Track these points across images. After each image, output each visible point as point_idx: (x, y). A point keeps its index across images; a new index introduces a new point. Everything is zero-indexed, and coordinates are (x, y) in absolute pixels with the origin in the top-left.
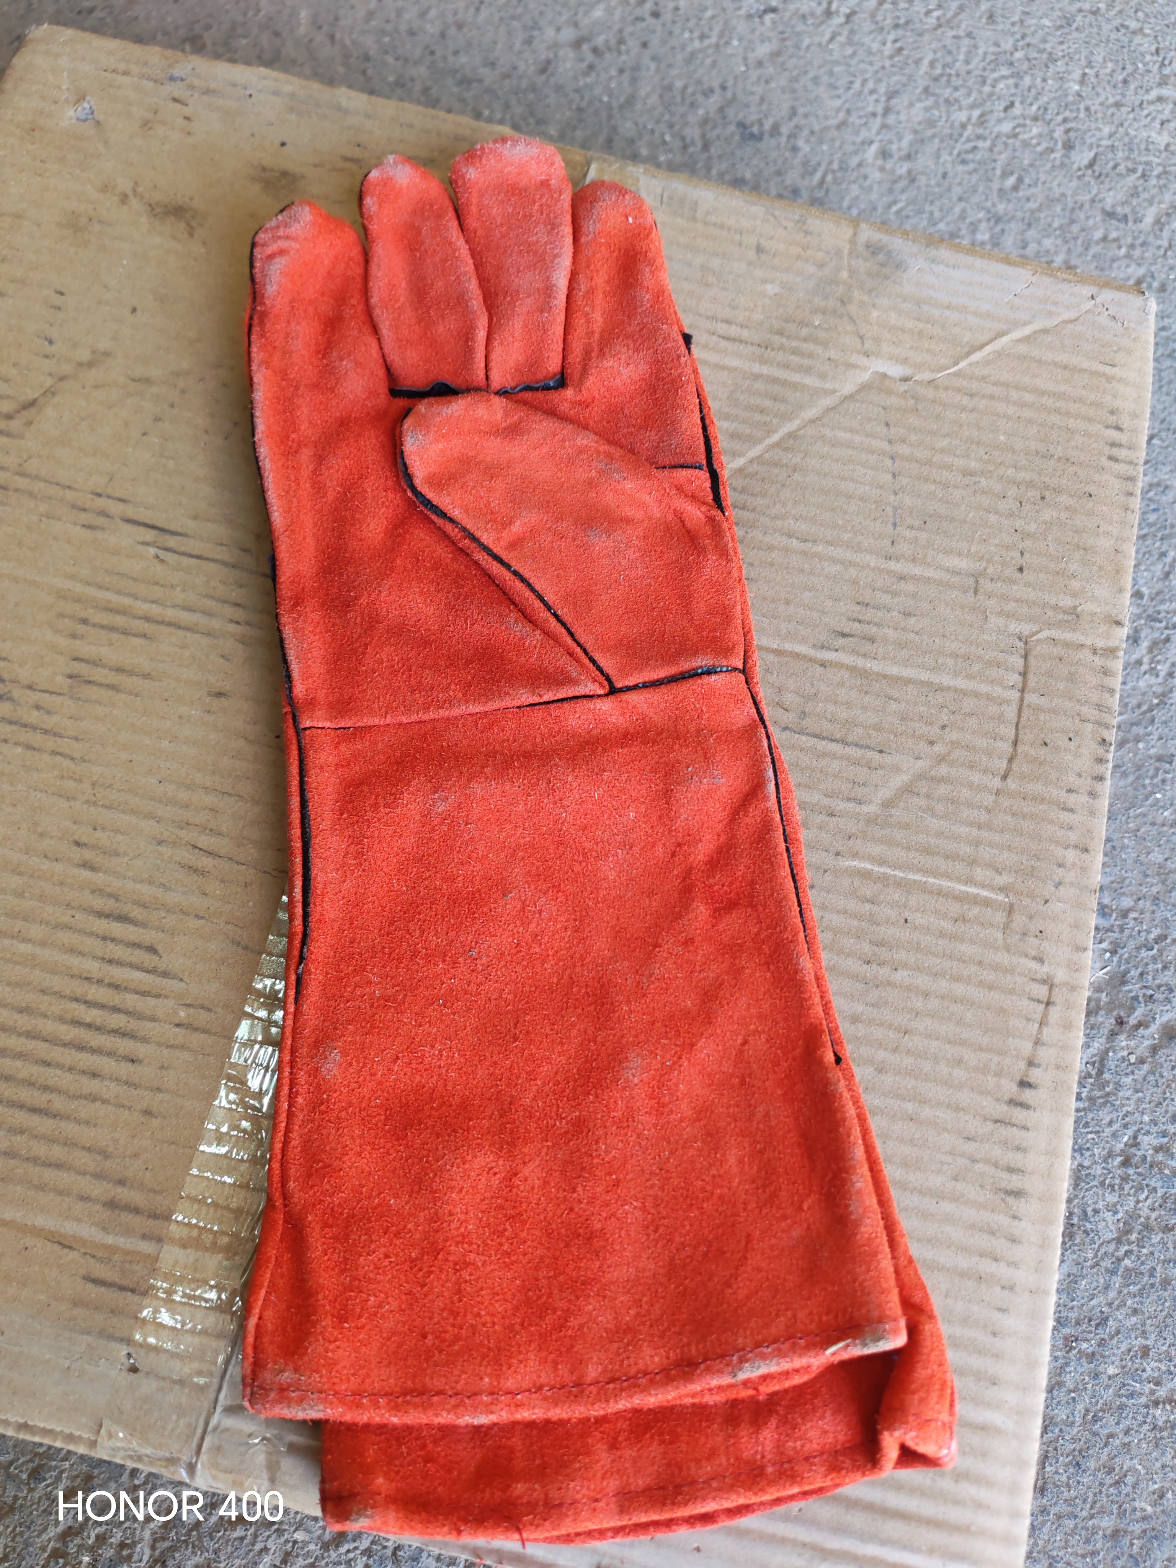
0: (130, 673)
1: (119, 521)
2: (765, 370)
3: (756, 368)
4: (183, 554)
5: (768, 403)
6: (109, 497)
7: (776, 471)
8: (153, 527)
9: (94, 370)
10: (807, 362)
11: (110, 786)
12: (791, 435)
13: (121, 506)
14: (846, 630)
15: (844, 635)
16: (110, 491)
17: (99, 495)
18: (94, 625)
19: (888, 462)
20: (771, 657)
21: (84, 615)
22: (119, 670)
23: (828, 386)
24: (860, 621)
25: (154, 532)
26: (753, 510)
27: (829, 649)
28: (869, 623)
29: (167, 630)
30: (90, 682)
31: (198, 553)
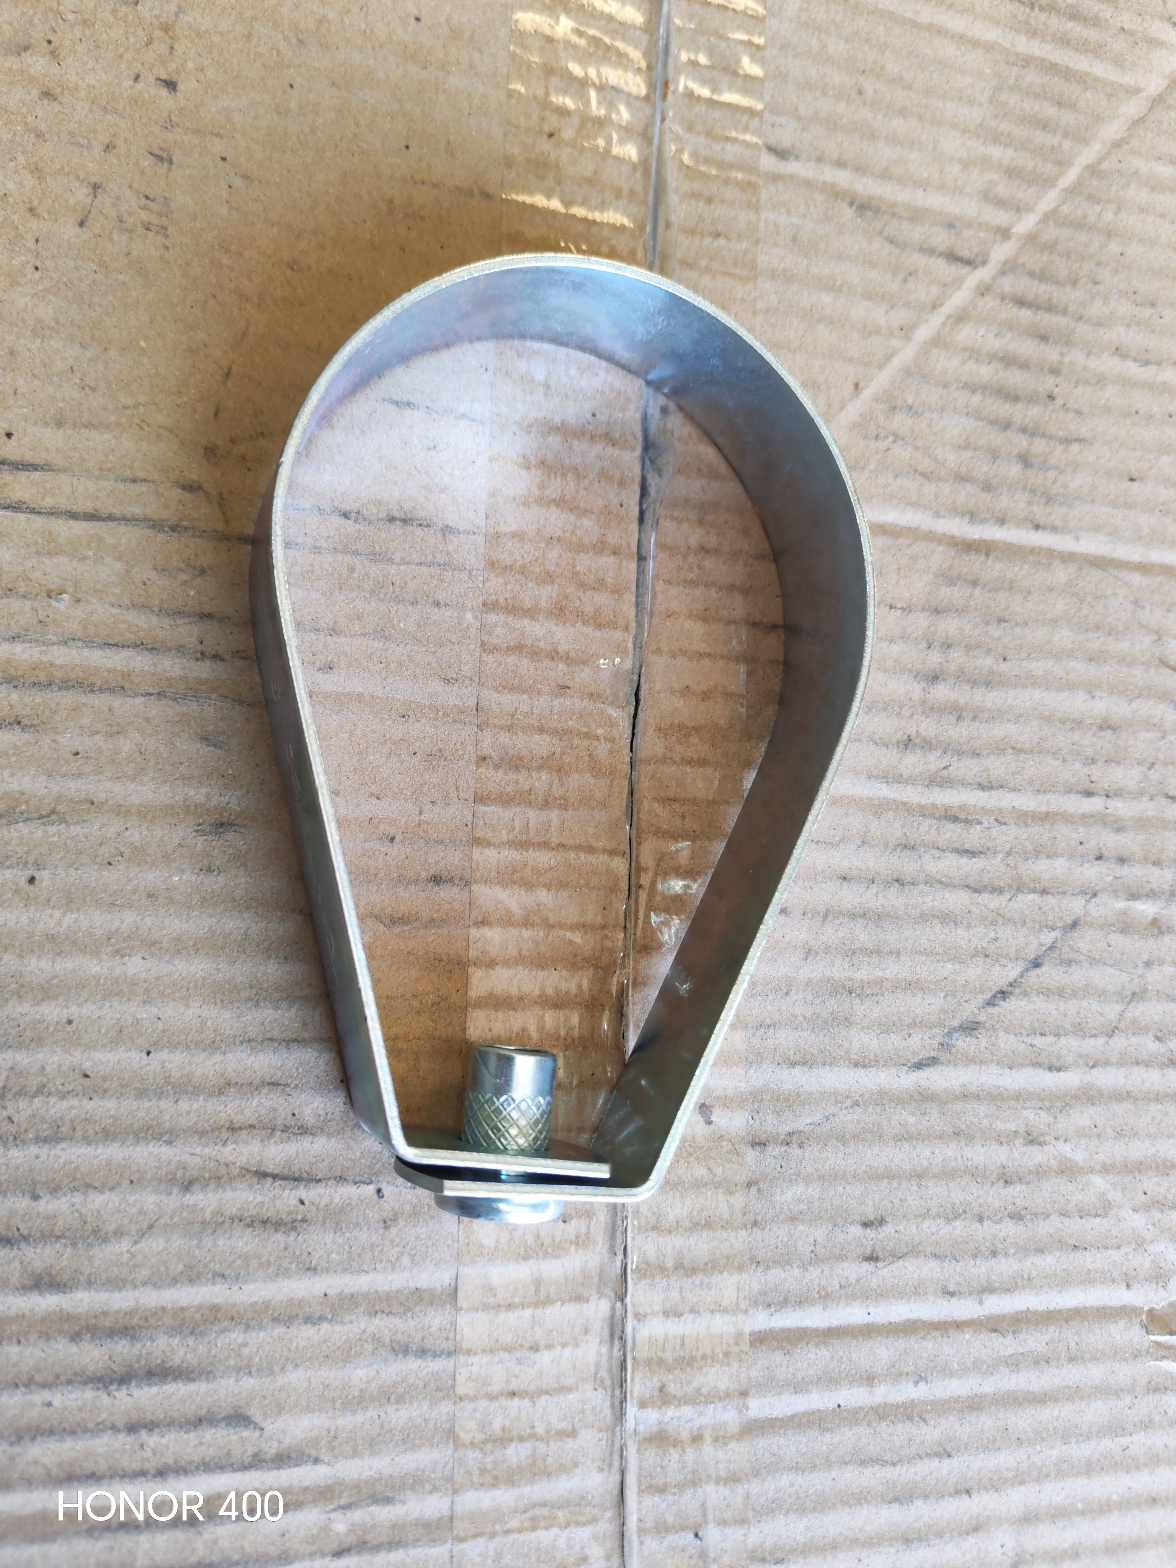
2: (1036, 48)
3: (1024, 45)
5: (1050, 111)
7: (1083, 237)
10: (1093, 34)
12: (1093, 170)
20: (1136, 579)
23: (1127, 79)
29: (68, 698)
31: (88, 506)
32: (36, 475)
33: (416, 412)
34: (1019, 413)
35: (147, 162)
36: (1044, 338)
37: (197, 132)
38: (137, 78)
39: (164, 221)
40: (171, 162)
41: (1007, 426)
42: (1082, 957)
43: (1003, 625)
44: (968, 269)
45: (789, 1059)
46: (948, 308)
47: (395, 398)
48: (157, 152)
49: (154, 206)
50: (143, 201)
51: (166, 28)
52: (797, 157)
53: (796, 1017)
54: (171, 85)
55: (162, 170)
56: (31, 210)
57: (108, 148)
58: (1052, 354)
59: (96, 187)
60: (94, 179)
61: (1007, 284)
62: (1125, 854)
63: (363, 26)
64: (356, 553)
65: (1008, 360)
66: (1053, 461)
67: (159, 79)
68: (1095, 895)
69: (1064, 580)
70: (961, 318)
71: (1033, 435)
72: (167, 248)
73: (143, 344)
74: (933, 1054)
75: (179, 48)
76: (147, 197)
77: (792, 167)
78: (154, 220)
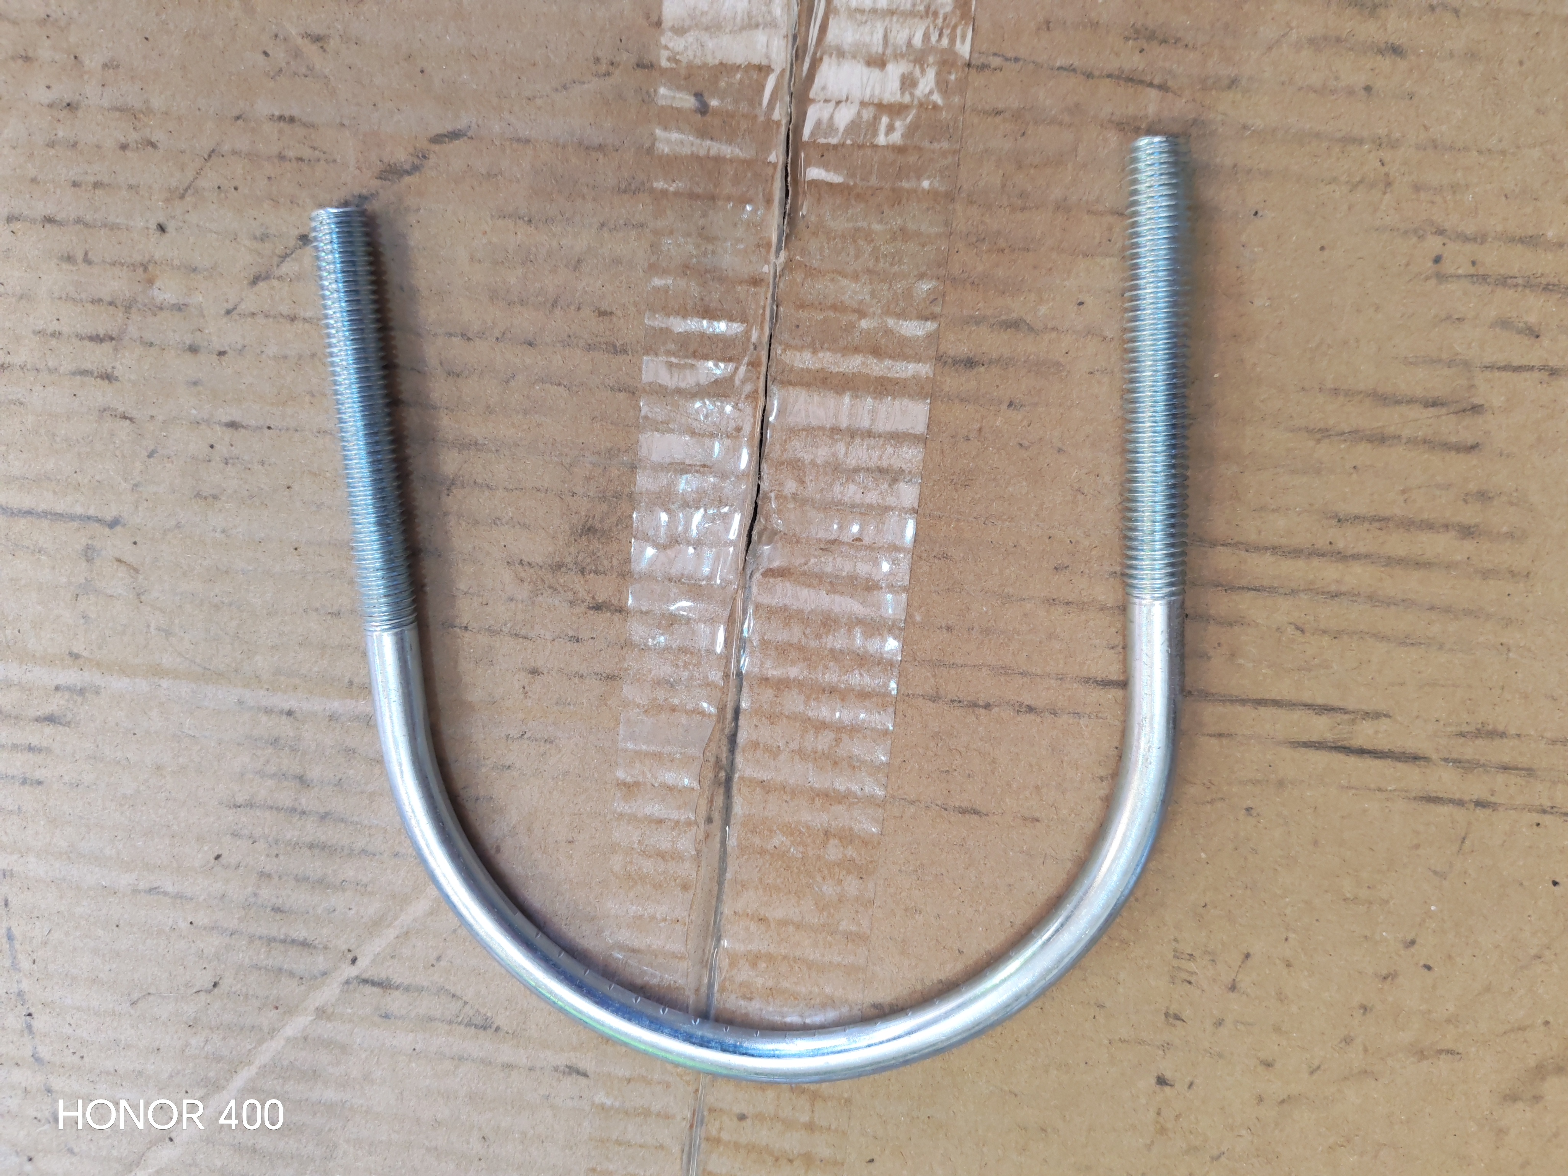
0: (1357, 436)
1: (1434, 757)
4: (1291, 705)
6: (1460, 803)
8: (1361, 752)
9: (1532, 1062)
11: (1354, 187)
13: (1434, 788)
14: (49, 730)
15: (50, 719)
16: (1460, 814)
17: (1480, 804)
18: (1446, 527)
19: (44, 1052)
20: (167, 660)
21: (1469, 546)
22: (1380, 439)
24: (30, 748)
25: (1359, 741)
26: (252, 938)
27: (70, 689)
28: (15, 747)
30: (1434, 404)
31: (1262, 710)
32: (1305, 738)
33: (957, 805)
34: (311, 830)
35: (1187, 1013)
36: (277, 910)
37: (1141, 1042)
38: (1191, 1085)
39: (1176, 963)
40: (1167, 1015)
41: (324, 817)
42: (247, 242)
43: (335, 609)
44: (365, 976)
45: (605, 155)
46: (390, 934)
47: (976, 817)
48: (1178, 1023)
49: (1184, 976)
50: (1193, 979)
51: (1162, 1130)
52: (556, 1069)
53: (594, 199)
54: (1162, 1081)
55: (1174, 1008)
56: (1289, 965)
57: (1219, 1023)
58: (266, 893)
59: (1233, 988)
60: (1232, 995)
61: (321, 962)
62: (188, 356)
63: (985, 1149)
64: (1023, 674)
65: (321, 884)
66: (270, 783)
67: (1171, 1086)
68: (228, 312)
69: (258, 657)
70: (377, 924)
71: (293, 810)
72: (1176, 940)
73: (1203, 855)
74: (436, 148)
75: (1152, 1114)
76: (1190, 983)
77: (561, 1060)
78: (1184, 964)
